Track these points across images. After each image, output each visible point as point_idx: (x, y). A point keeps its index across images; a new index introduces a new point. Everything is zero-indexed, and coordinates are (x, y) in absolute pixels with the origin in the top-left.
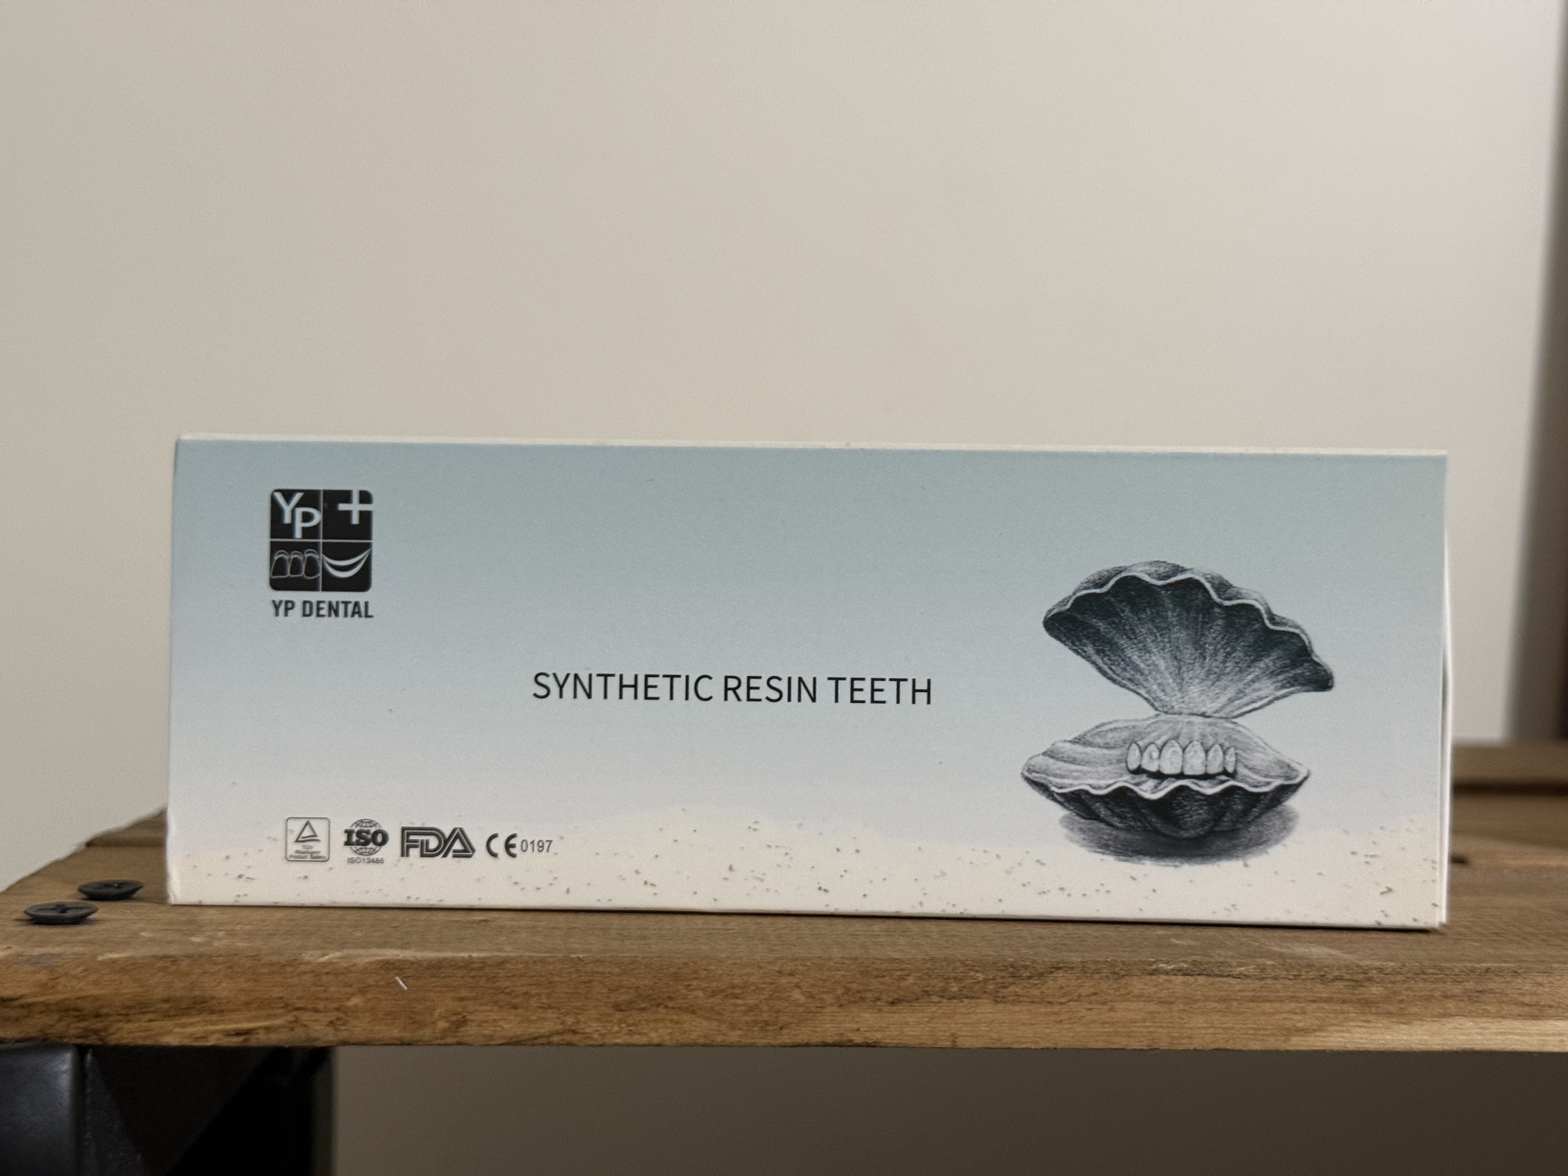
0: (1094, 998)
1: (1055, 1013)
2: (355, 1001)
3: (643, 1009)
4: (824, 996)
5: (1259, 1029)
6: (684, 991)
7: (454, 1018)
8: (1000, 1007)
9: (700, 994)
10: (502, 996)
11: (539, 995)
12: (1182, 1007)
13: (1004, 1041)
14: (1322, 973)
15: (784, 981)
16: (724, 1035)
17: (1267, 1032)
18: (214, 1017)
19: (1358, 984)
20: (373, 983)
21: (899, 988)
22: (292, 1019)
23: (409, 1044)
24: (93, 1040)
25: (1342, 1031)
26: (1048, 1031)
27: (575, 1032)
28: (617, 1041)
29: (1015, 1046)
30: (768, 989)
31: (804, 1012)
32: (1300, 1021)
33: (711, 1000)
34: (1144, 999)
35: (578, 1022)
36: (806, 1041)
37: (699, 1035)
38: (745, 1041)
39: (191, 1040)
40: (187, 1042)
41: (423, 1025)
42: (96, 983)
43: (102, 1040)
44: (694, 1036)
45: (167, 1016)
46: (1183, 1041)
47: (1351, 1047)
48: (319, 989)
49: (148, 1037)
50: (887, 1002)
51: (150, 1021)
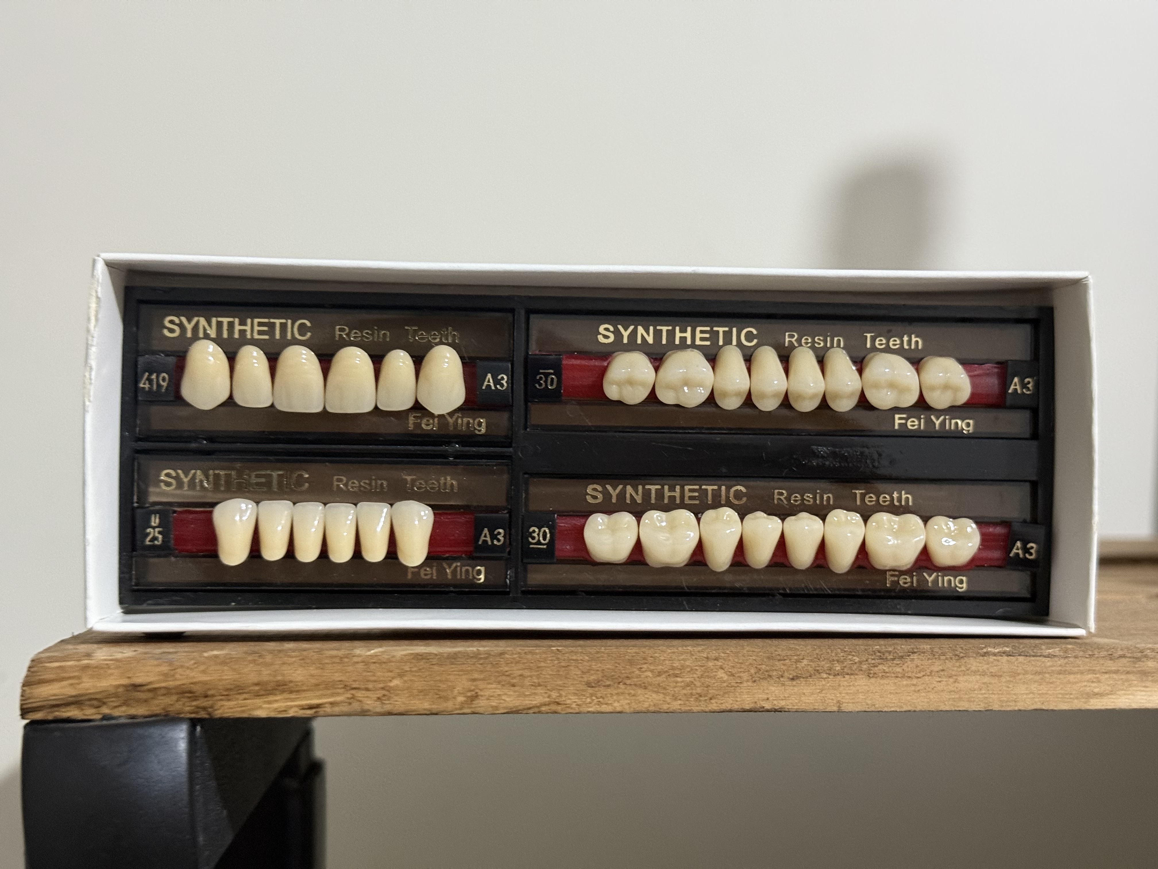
0: (942, 673)
1: (914, 685)
2: (396, 682)
3: (609, 686)
4: (742, 675)
5: (1066, 694)
6: (637, 672)
7: (469, 694)
8: (873, 680)
9: (649, 674)
10: (504, 678)
11: (531, 676)
12: (1008, 679)
13: (877, 706)
14: (1110, 653)
15: (711, 664)
16: (668, 704)
17: (1072, 696)
18: (293, 696)
19: (1138, 659)
20: (408, 669)
21: (797, 668)
22: (349, 696)
23: (436, 714)
24: (203, 715)
25: (1128, 695)
26: (909, 698)
27: (558, 704)
28: (590, 709)
29: (886, 709)
30: (700, 670)
31: (727, 686)
32: (1095, 687)
33: (658, 678)
34: (979, 673)
35: (561, 696)
36: (729, 708)
37: (650, 705)
38: (684, 708)
39: (276, 713)
40: (273, 715)
41: (446, 699)
42: (204, 672)
43: (209, 714)
44: (646, 705)
45: (258, 695)
46: (1011, 704)
47: (1135, 706)
48: (369, 674)
49: (243, 711)
50: (789, 678)
51: (245, 699)
